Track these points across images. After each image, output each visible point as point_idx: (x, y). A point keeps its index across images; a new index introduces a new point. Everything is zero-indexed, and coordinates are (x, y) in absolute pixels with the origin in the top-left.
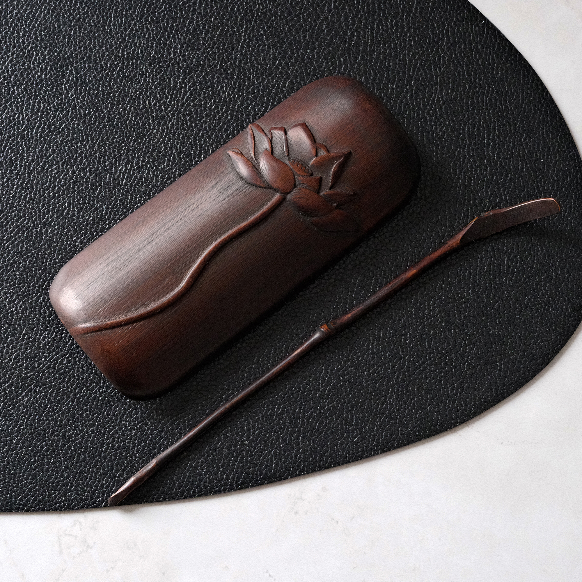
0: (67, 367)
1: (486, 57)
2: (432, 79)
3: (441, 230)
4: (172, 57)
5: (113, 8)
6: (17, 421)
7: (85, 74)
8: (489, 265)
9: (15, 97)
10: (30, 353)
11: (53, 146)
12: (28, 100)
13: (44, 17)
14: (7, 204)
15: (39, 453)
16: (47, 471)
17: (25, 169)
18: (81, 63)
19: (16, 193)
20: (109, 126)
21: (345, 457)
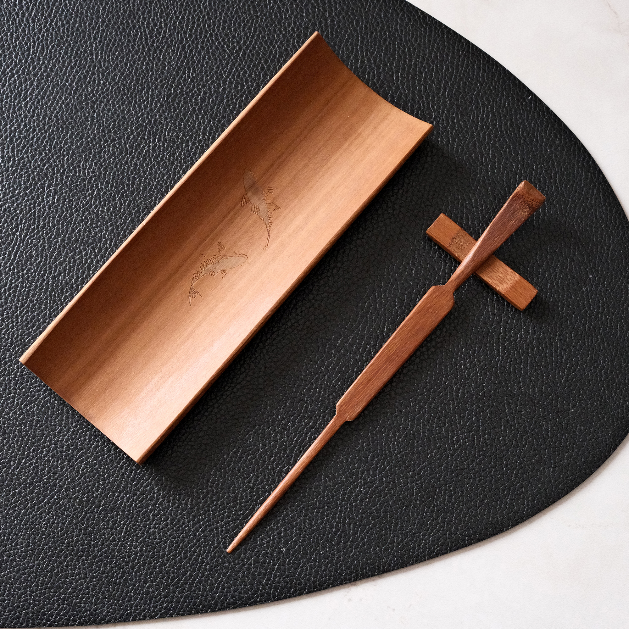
0: (92, 470)
1: (533, 134)
2: (476, 158)
3: (489, 318)
4: (201, 139)
5: (138, 88)
6: (38, 529)
7: (109, 158)
8: (541, 355)
9: (36, 184)
10: (53, 456)
11: (76, 235)
12: (49, 186)
13: (66, 99)
14: (27, 298)
15: (62, 563)
16: (71, 583)
17: (46, 259)
18: (105, 147)
19: (37, 286)
20: (135, 213)
21: (389, 565)
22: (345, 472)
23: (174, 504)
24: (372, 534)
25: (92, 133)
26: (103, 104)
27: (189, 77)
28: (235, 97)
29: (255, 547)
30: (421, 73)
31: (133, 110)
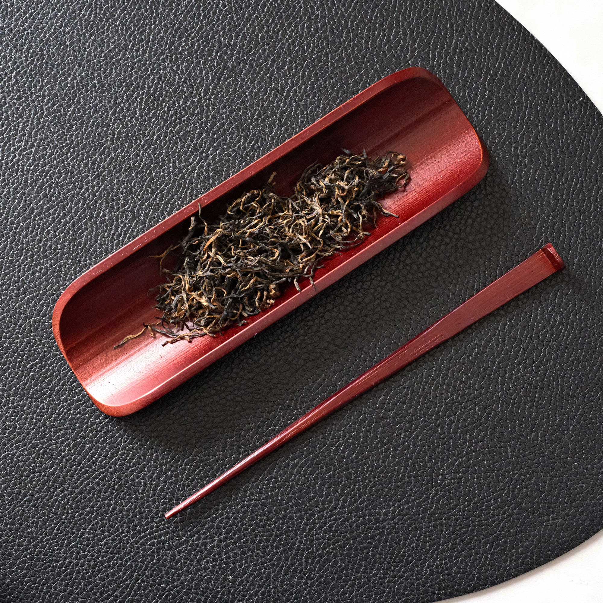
22: (310, 499)
23: (114, 509)
24: (331, 573)
25: (79, 74)
26: (96, 43)
27: (197, 24)
28: (247, 54)
29: (198, 570)
30: (461, 54)
31: (129, 54)
